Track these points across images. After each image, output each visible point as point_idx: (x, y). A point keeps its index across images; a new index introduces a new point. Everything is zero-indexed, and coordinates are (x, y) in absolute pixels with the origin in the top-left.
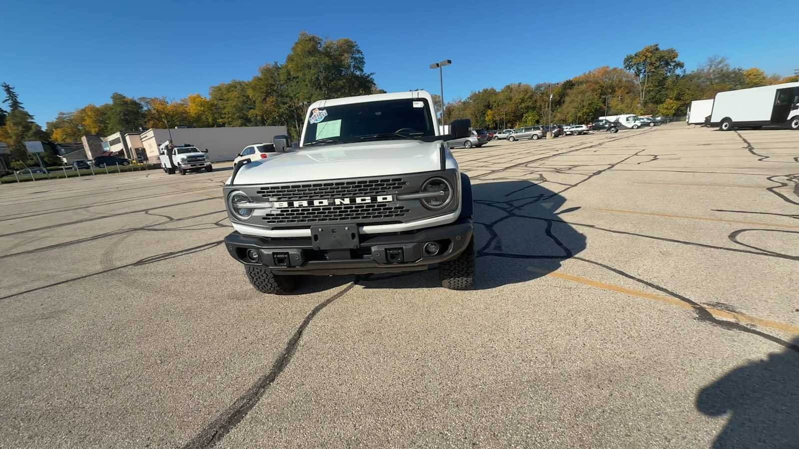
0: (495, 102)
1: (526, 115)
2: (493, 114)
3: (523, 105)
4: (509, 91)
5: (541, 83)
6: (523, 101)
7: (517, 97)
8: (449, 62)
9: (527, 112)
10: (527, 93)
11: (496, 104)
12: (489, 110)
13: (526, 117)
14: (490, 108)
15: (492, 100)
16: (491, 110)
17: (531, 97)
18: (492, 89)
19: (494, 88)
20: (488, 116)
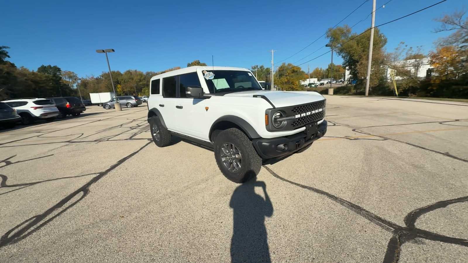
0: (122, 80)
1: (144, 89)
2: (122, 87)
3: (141, 83)
4: (130, 74)
5: (149, 71)
6: (140, 81)
7: (136, 78)
8: (113, 50)
9: (144, 87)
10: (142, 76)
11: (123, 82)
12: (119, 85)
13: (144, 90)
14: (119, 84)
15: (120, 79)
16: (120, 85)
17: (144, 79)
18: (118, 72)
19: (120, 71)
20: (118, 88)
